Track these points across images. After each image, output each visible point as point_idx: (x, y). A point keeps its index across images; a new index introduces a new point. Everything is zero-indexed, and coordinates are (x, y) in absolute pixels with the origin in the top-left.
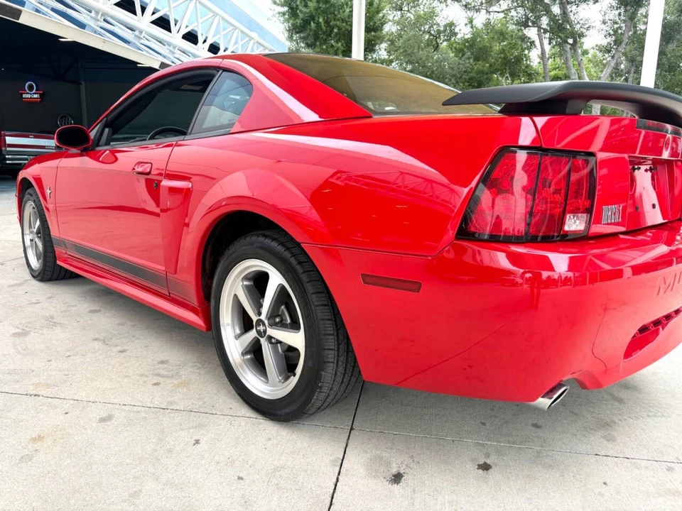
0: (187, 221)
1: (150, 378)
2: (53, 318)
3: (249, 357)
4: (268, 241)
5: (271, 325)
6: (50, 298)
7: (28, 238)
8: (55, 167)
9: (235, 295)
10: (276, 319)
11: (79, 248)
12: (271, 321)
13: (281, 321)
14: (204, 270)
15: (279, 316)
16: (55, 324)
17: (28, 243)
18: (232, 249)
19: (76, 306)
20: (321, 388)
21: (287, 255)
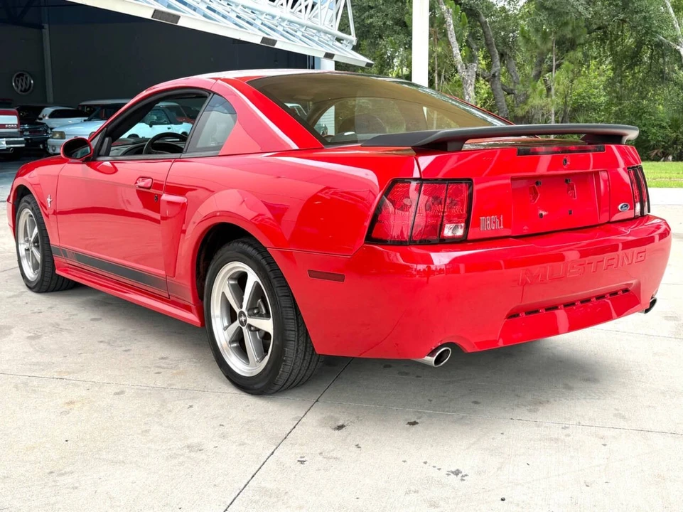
0: (184, 228)
1: (152, 369)
2: (58, 325)
3: (235, 345)
4: (245, 247)
5: (250, 316)
6: (51, 308)
7: (22, 248)
8: (55, 176)
9: (223, 293)
10: (254, 311)
11: (80, 257)
12: (250, 313)
13: (258, 313)
14: (198, 273)
15: (257, 308)
16: (61, 330)
17: (22, 252)
18: (220, 253)
19: (77, 315)
20: (285, 361)
21: (259, 257)
